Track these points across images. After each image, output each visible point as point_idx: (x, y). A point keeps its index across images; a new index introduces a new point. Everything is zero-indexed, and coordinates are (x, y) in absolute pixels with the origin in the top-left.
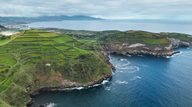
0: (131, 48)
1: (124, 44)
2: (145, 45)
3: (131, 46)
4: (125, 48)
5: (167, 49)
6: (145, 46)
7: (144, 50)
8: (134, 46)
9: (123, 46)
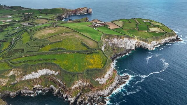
0: (28, 81)
1: (11, 73)
2: (57, 73)
3: (28, 77)
4: (13, 83)
5: (100, 83)
6: (57, 75)
7: (56, 83)
8: (34, 77)
9: (10, 77)
